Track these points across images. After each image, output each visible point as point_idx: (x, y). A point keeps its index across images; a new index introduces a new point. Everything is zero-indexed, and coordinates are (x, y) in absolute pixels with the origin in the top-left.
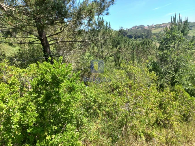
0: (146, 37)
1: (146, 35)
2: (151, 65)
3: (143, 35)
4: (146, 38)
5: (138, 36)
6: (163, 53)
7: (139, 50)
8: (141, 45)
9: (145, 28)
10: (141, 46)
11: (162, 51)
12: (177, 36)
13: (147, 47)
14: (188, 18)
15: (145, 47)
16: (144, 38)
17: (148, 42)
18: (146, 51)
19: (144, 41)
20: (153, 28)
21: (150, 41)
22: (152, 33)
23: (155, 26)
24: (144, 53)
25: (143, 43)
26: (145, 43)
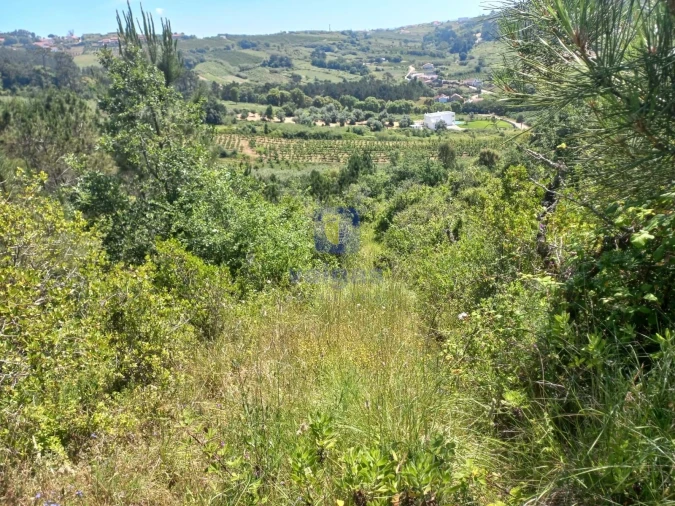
0: (56, 82)
1: (53, 75)
2: (86, 187)
3: (38, 71)
4: (56, 84)
5: (17, 78)
6: (118, 140)
7: (37, 133)
8: (41, 115)
9: (41, 44)
10: (39, 118)
11: (113, 135)
12: (149, 82)
13: (67, 123)
14: (168, 22)
15: (61, 120)
16: (47, 87)
17: (68, 102)
18: (67, 139)
19: (49, 99)
20: (75, 46)
21: (74, 100)
22: (75, 68)
23: (83, 38)
24: (64, 144)
25: (48, 107)
26: (55, 105)
